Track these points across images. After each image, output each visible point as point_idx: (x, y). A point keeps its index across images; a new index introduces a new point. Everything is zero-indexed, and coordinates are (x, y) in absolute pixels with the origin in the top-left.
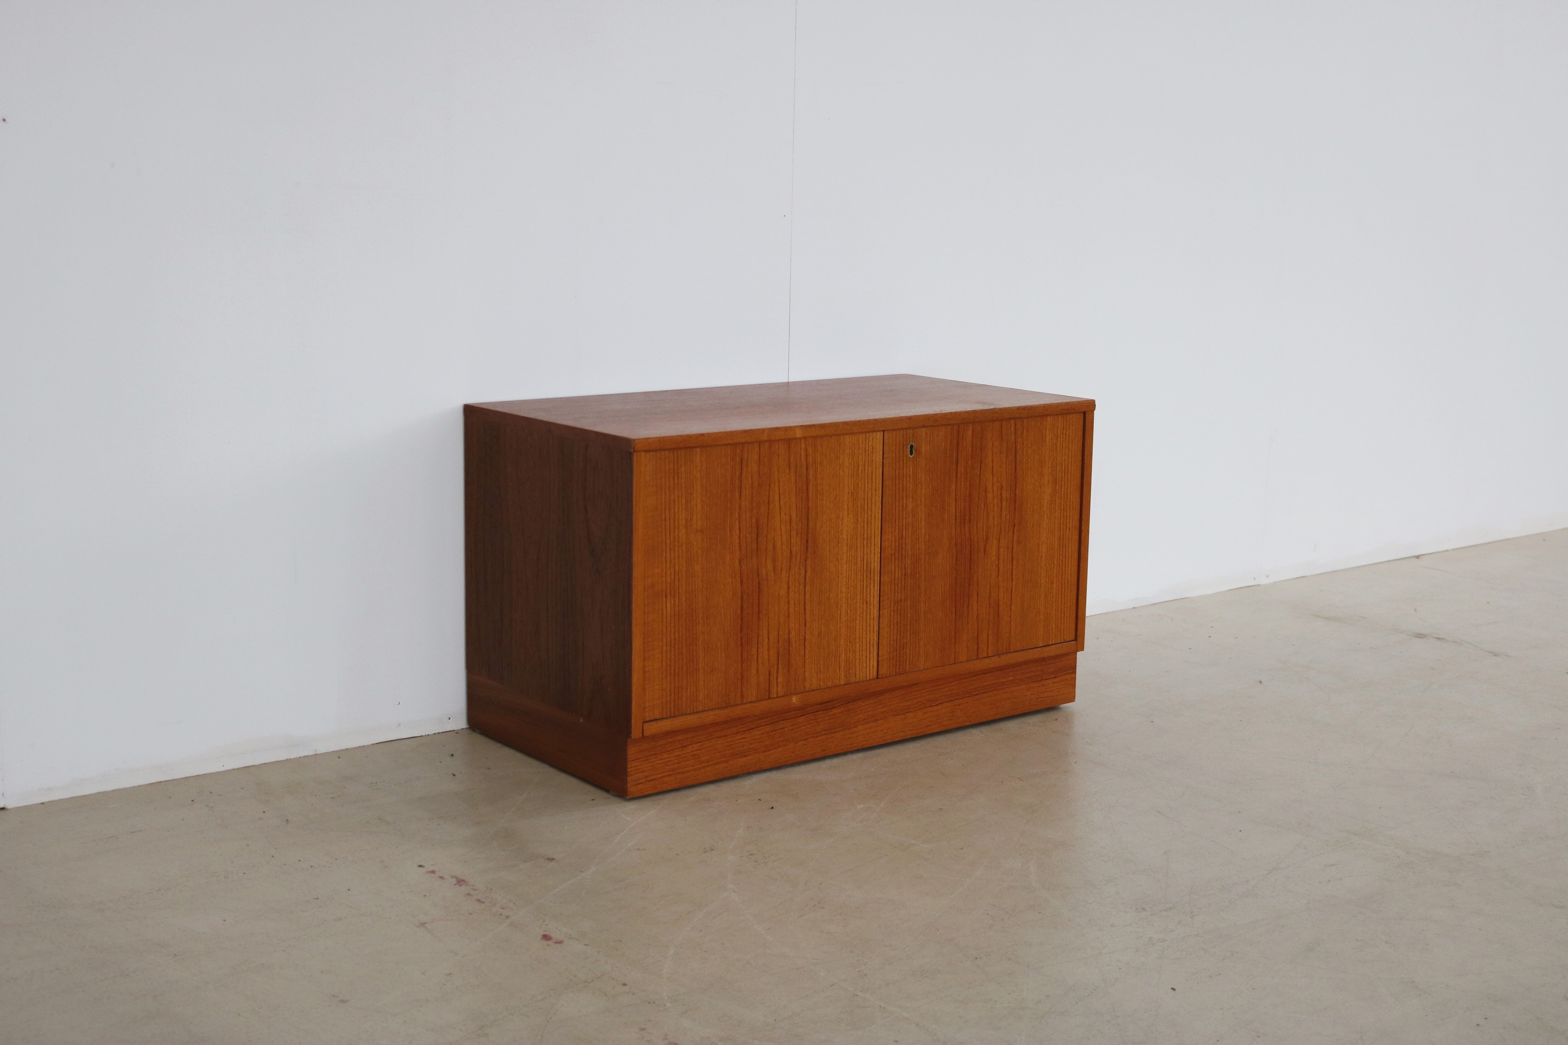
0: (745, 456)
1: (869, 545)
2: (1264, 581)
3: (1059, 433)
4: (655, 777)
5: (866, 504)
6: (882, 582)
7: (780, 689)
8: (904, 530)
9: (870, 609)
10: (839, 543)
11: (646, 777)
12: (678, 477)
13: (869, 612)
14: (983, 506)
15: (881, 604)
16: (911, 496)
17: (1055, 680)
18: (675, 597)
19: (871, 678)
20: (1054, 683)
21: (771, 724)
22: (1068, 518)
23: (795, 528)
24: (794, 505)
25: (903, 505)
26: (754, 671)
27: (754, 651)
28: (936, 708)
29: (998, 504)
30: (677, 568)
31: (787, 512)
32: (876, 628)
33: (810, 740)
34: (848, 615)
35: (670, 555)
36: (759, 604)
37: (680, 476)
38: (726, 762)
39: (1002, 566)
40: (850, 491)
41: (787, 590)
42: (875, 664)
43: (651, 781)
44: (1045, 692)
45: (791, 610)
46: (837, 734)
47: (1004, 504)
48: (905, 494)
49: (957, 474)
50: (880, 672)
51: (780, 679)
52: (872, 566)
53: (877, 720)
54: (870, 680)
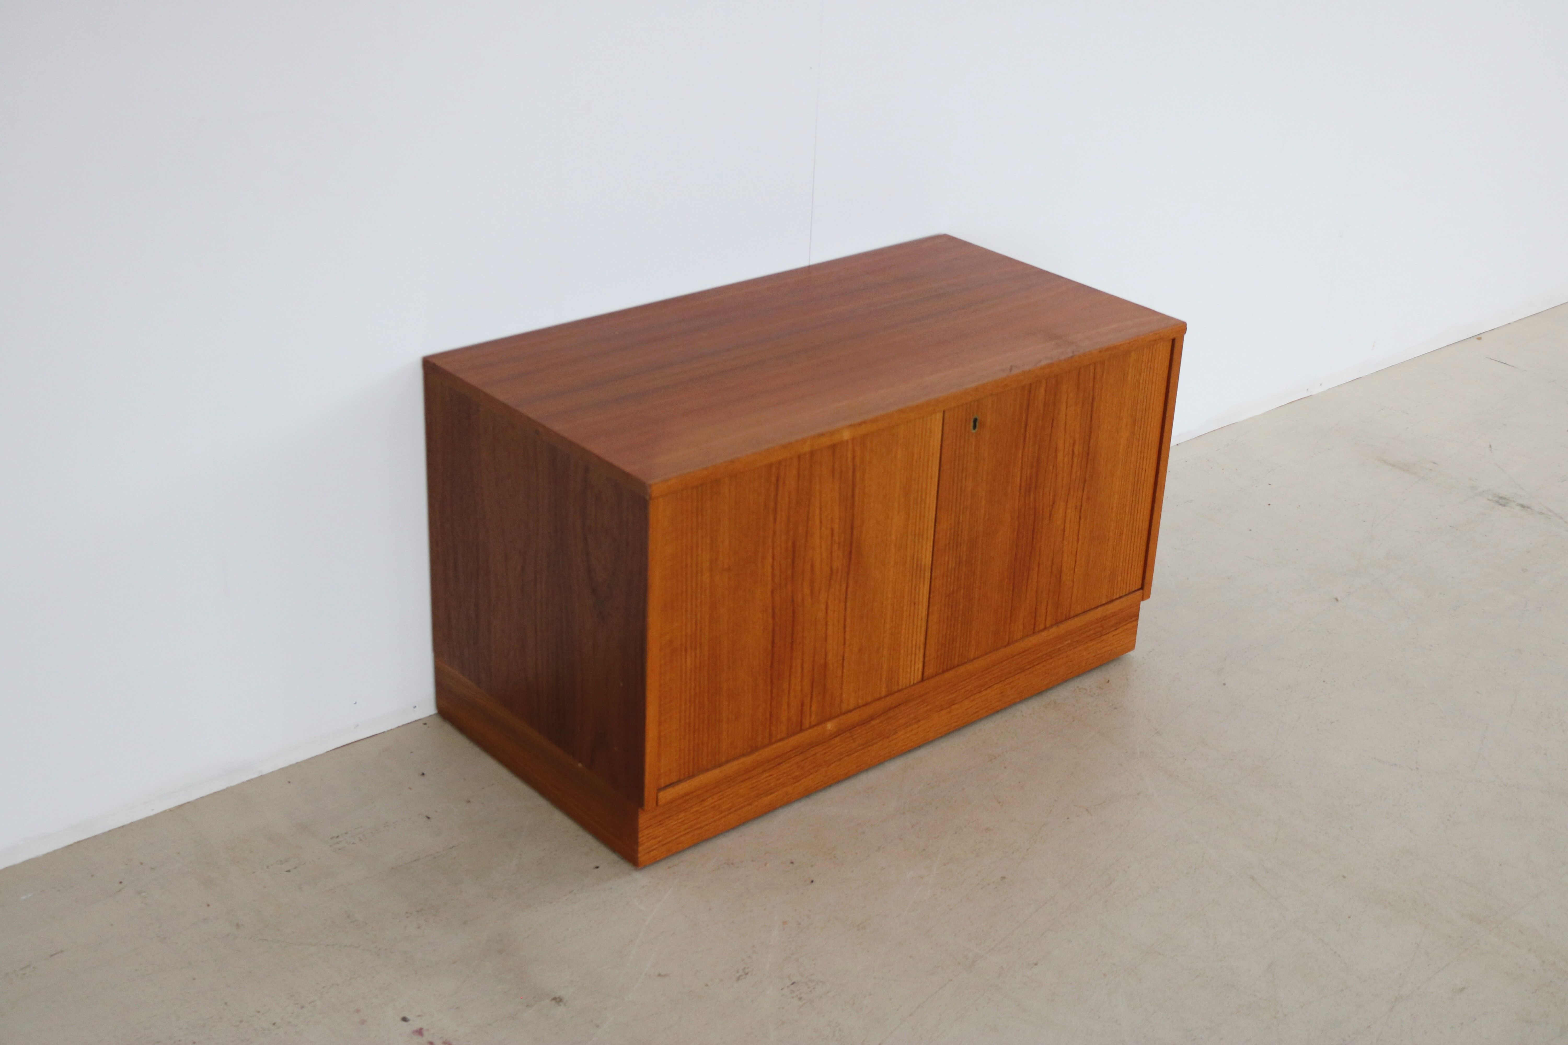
0: (782, 475)
1: (920, 540)
2: (1316, 390)
3: (1143, 367)
4: (669, 840)
5: (920, 496)
6: (933, 578)
7: (813, 718)
8: (961, 515)
9: (918, 609)
10: (886, 546)
11: (659, 842)
12: (703, 515)
13: (916, 612)
14: (1051, 468)
15: (931, 601)
16: (971, 476)
17: (1116, 632)
18: (696, 648)
19: (915, 682)
20: (1113, 636)
21: (801, 753)
22: (1145, 459)
23: (838, 541)
24: (837, 516)
25: (961, 487)
26: (785, 706)
27: (786, 685)
28: (984, 693)
29: (1069, 461)
31: (829, 526)
32: (923, 629)
33: (845, 758)
34: (893, 621)
35: (692, 604)
36: (793, 633)
37: (705, 514)
38: (750, 804)
39: (1068, 528)
40: (902, 486)
41: (825, 611)
42: (921, 665)
43: (664, 845)
44: (1105, 646)
45: (830, 632)
46: (875, 746)
47: (1075, 460)
48: (964, 475)
49: (1025, 439)
50: (926, 674)
51: (813, 709)
52: (923, 563)
53: (919, 721)
54: (914, 684)
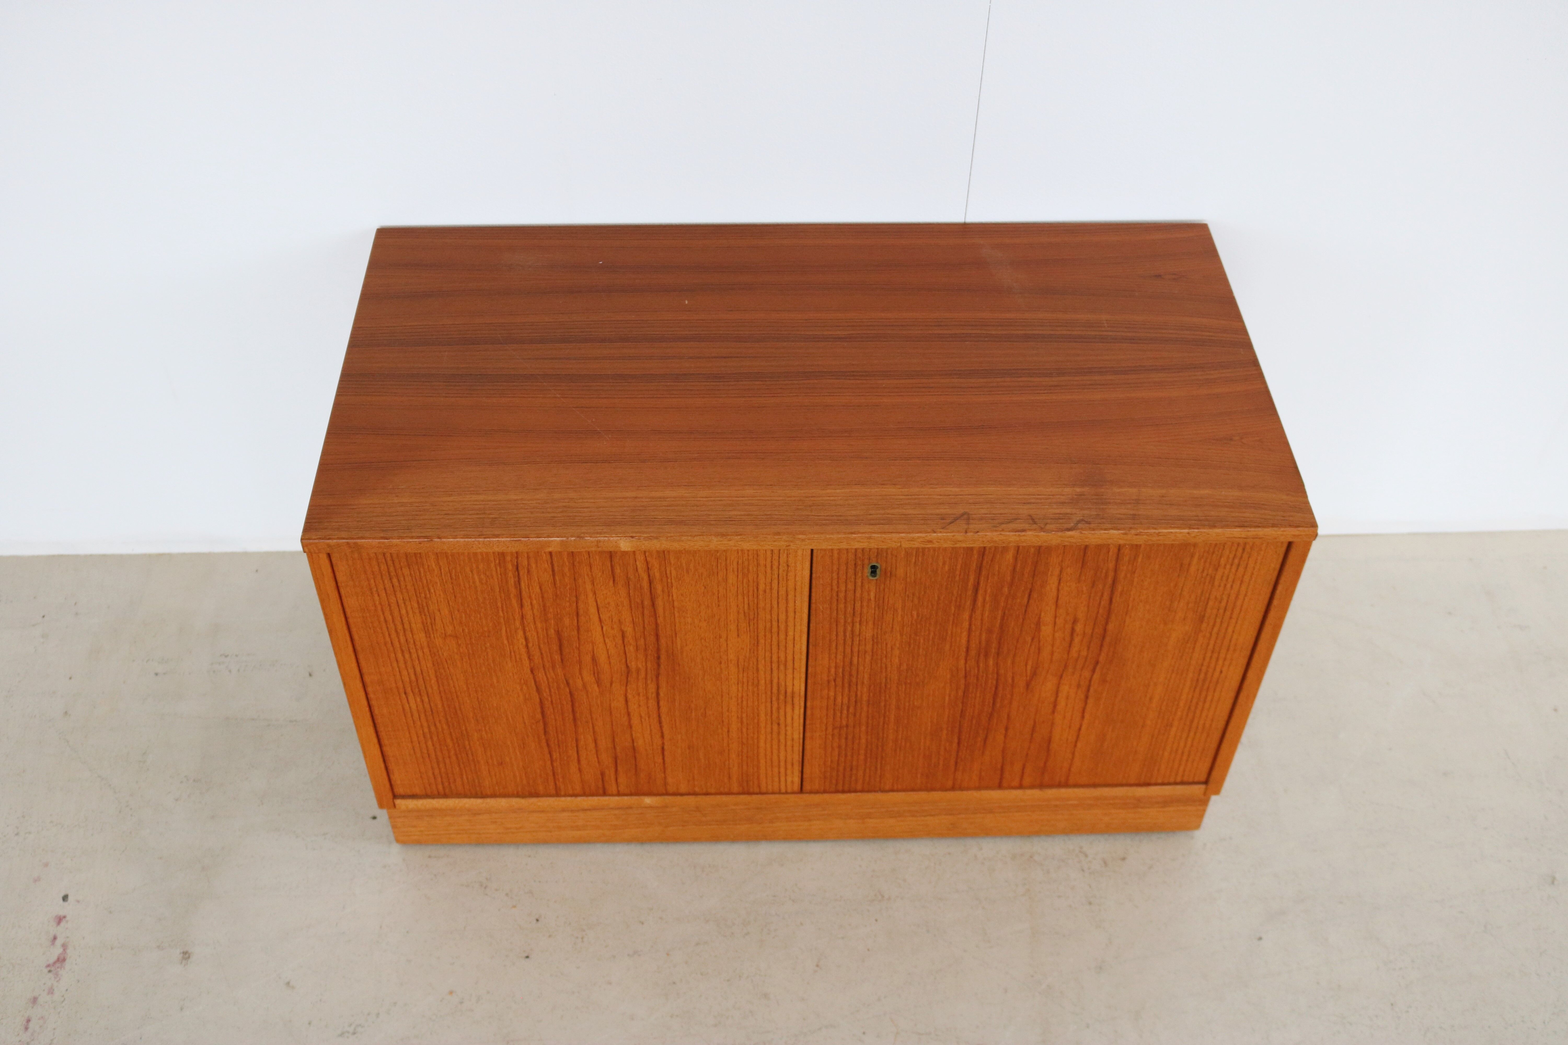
4: (435, 833)
6: (809, 707)
7: (622, 788)
8: (855, 656)
9: (786, 730)
10: (720, 663)
11: (421, 831)
14: (1029, 639)
19: (789, 791)
22: (1221, 660)
23: (635, 644)
24: (629, 620)
25: (852, 631)
26: (575, 770)
27: (572, 753)
29: (1065, 638)
30: (418, 668)
32: (798, 749)
36: (574, 711)
39: (1063, 703)
41: (624, 702)
42: (797, 779)
43: (429, 835)
44: (1140, 818)
50: (807, 788)
52: (789, 690)
54: (786, 793)
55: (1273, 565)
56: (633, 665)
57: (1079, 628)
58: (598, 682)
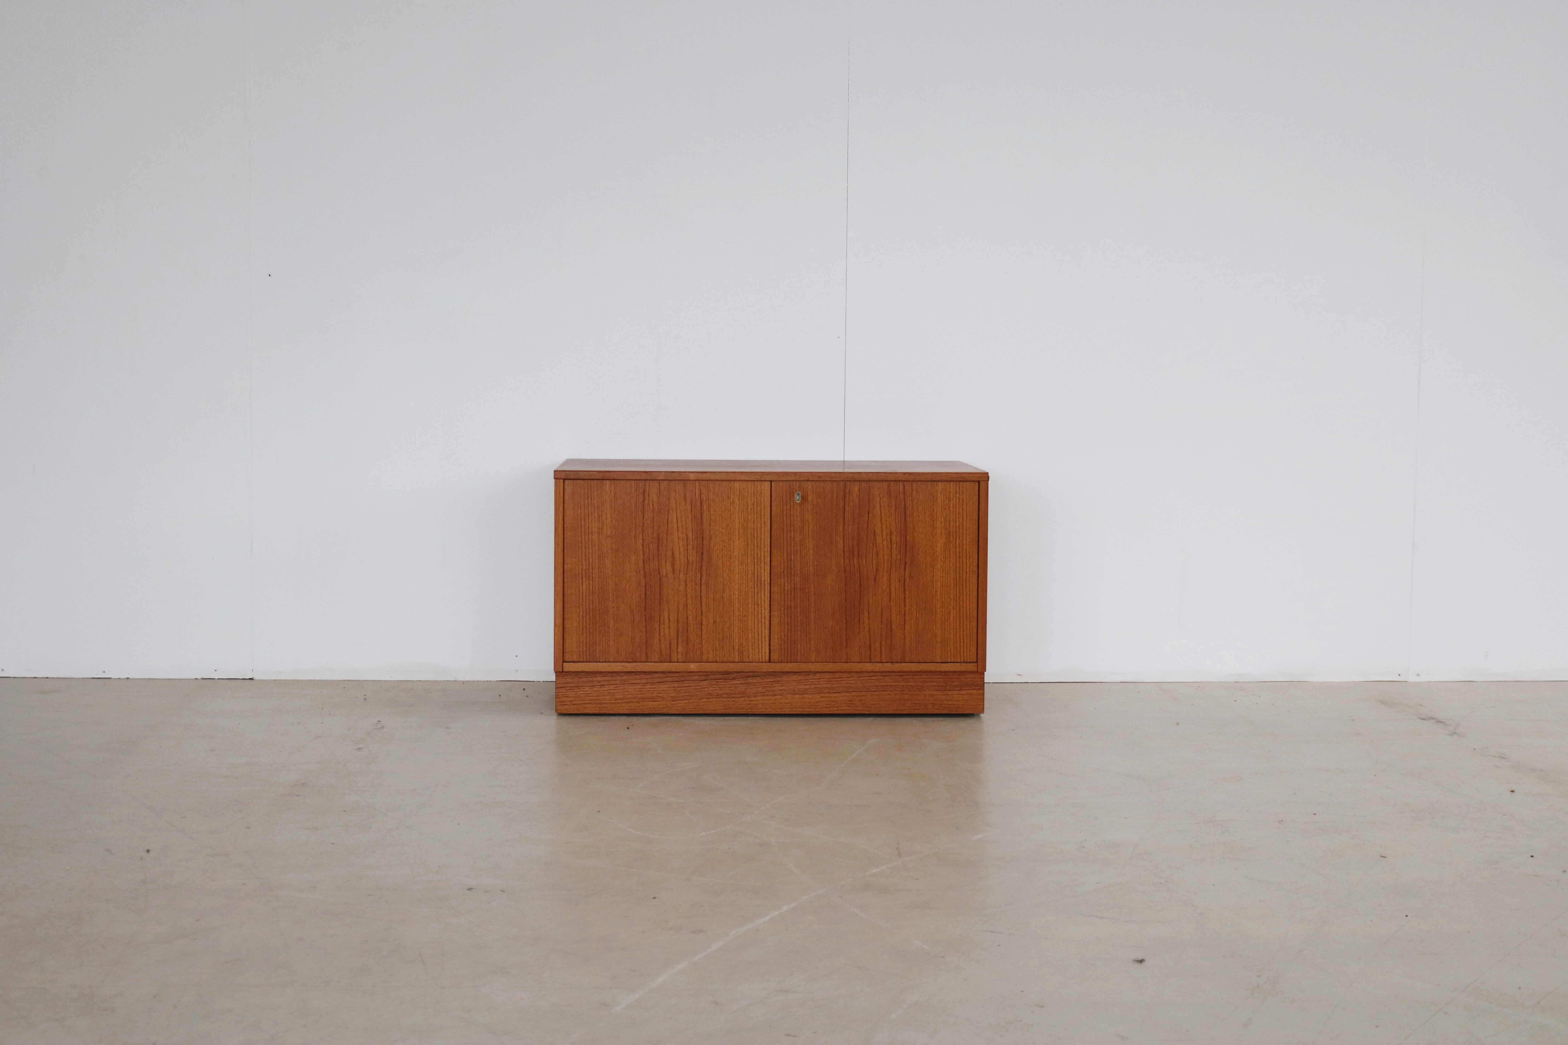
0: (647, 489)
1: (759, 562)
3: (952, 496)
5: (756, 532)
6: (772, 591)
7: (680, 656)
8: (793, 555)
9: (762, 610)
10: (731, 558)
12: (591, 499)
13: (760, 612)
14: (872, 545)
15: (772, 607)
16: (799, 531)
17: (960, 692)
18: (589, 580)
20: (960, 694)
21: (677, 682)
22: (965, 563)
23: (692, 544)
24: (690, 528)
25: (791, 537)
26: (657, 640)
27: (656, 626)
29: (888, 546)
30: (591, 560)
31: (684, 532)
32: (767, 625)
33: (715, 699)
34: (740, 612)
35: (585, 551)
36: (660, 594)
37: (593, 498)
39: (894, 594)
40: (740, 522)
41: (685, 586)
42: (767, 650)
44: (950, 700)
45: (689, 602)
47: (894, 546)
48: (792, 529)
49: (844, 518)
50: (772, 658)
51: (680, 650)
52: (763, 579)
54: (762, 662)
55: (975, 499)
56: (690, 559)
57: (894, 538)
58: (673, 572)
